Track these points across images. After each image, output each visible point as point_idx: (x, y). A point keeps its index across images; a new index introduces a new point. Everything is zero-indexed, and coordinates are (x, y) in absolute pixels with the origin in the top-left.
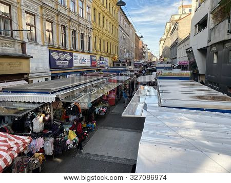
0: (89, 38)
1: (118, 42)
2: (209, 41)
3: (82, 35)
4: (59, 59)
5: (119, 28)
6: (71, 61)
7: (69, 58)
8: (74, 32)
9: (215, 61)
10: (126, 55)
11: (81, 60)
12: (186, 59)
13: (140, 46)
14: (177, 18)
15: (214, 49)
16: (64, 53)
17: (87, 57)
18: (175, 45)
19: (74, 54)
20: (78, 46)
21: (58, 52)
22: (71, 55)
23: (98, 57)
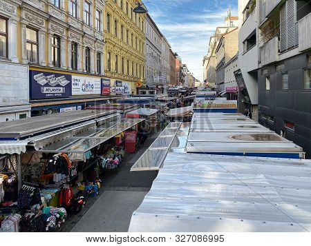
0: (99, 54)
1: (144, 61)
2: (260, 62)
3: (88, 50)
4: (47, 85)
5: (146, 42)
6: (68, 87)
7: (64, 82)
8: (75, 45)
9: (268, 88)
10: (157, 79)
11: (86, 85)
12: (235, 84)
13: (177, 67)
14: (223, 31)
15: (266, 72)
16: (57, 75)
17: (96, 82)
18: (222, 66)
19: (74, 77)
20: (81, 65)
21: (46, 74)
22: (69, 78)
23: (113, 82)
